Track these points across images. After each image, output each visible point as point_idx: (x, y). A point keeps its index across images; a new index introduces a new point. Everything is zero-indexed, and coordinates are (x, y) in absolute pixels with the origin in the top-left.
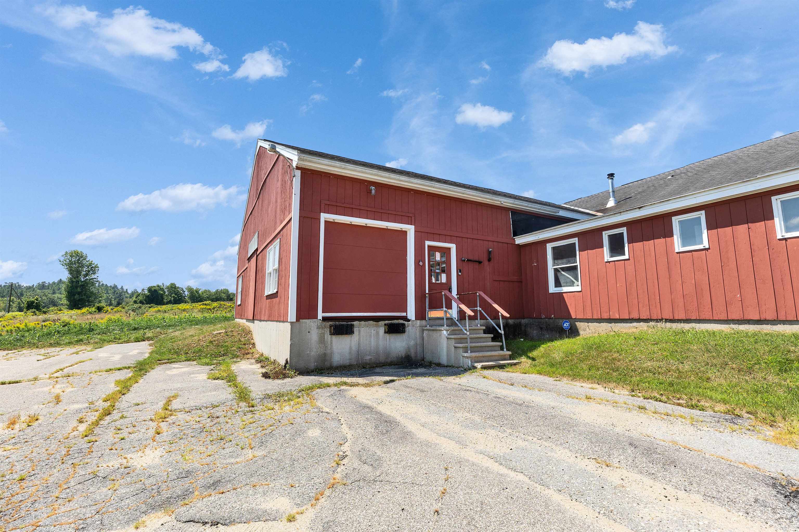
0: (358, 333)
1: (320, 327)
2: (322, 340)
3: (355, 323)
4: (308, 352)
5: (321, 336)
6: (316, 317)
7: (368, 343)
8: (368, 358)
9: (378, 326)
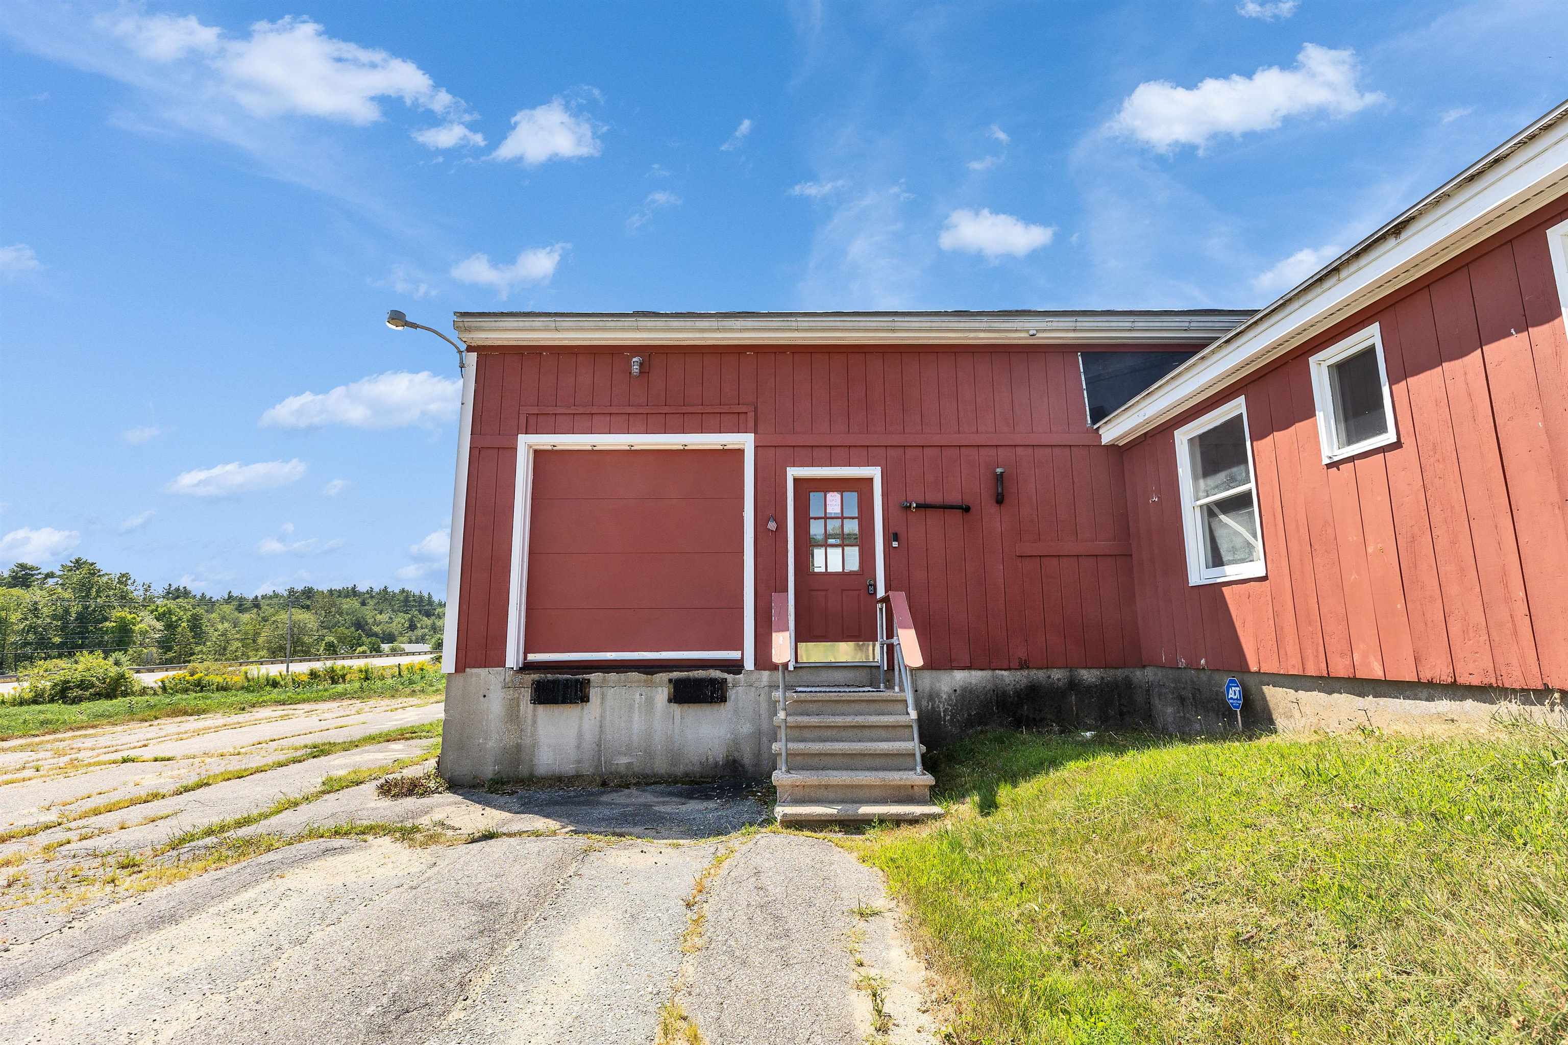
0: (599, 701)
1: (510, 685)
2: (513, 714)
3: (595, 677)
4: (481, 741)
5: (510, 704)
6: (501, 662)
7: (623, 725)
8: (623, 760)
9: (650, 685)
